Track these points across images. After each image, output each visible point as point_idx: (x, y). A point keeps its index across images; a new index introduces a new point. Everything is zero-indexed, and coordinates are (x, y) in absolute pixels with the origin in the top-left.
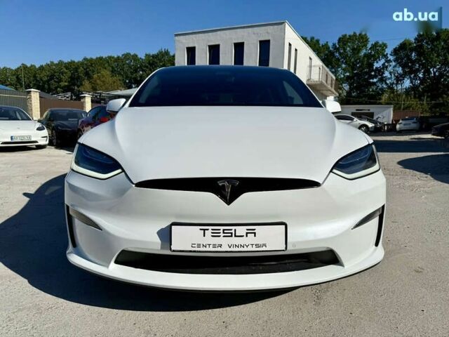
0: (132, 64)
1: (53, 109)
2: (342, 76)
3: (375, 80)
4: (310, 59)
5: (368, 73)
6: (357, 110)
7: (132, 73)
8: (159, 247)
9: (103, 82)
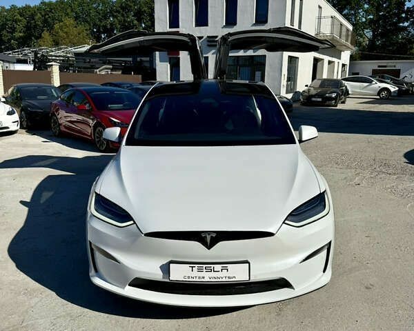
0: (100, 8)
1: (19, 85)
2: (364, 20)
3: (406, 24)
4: (320, 7)
5: (398, 15)
6: (379, 66)
7: (100, 20)
8: (162, 277)
9: (66, 33)
